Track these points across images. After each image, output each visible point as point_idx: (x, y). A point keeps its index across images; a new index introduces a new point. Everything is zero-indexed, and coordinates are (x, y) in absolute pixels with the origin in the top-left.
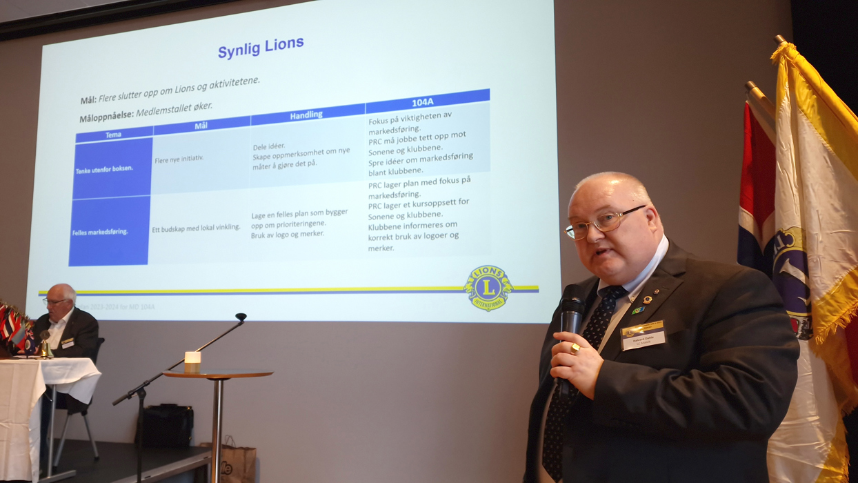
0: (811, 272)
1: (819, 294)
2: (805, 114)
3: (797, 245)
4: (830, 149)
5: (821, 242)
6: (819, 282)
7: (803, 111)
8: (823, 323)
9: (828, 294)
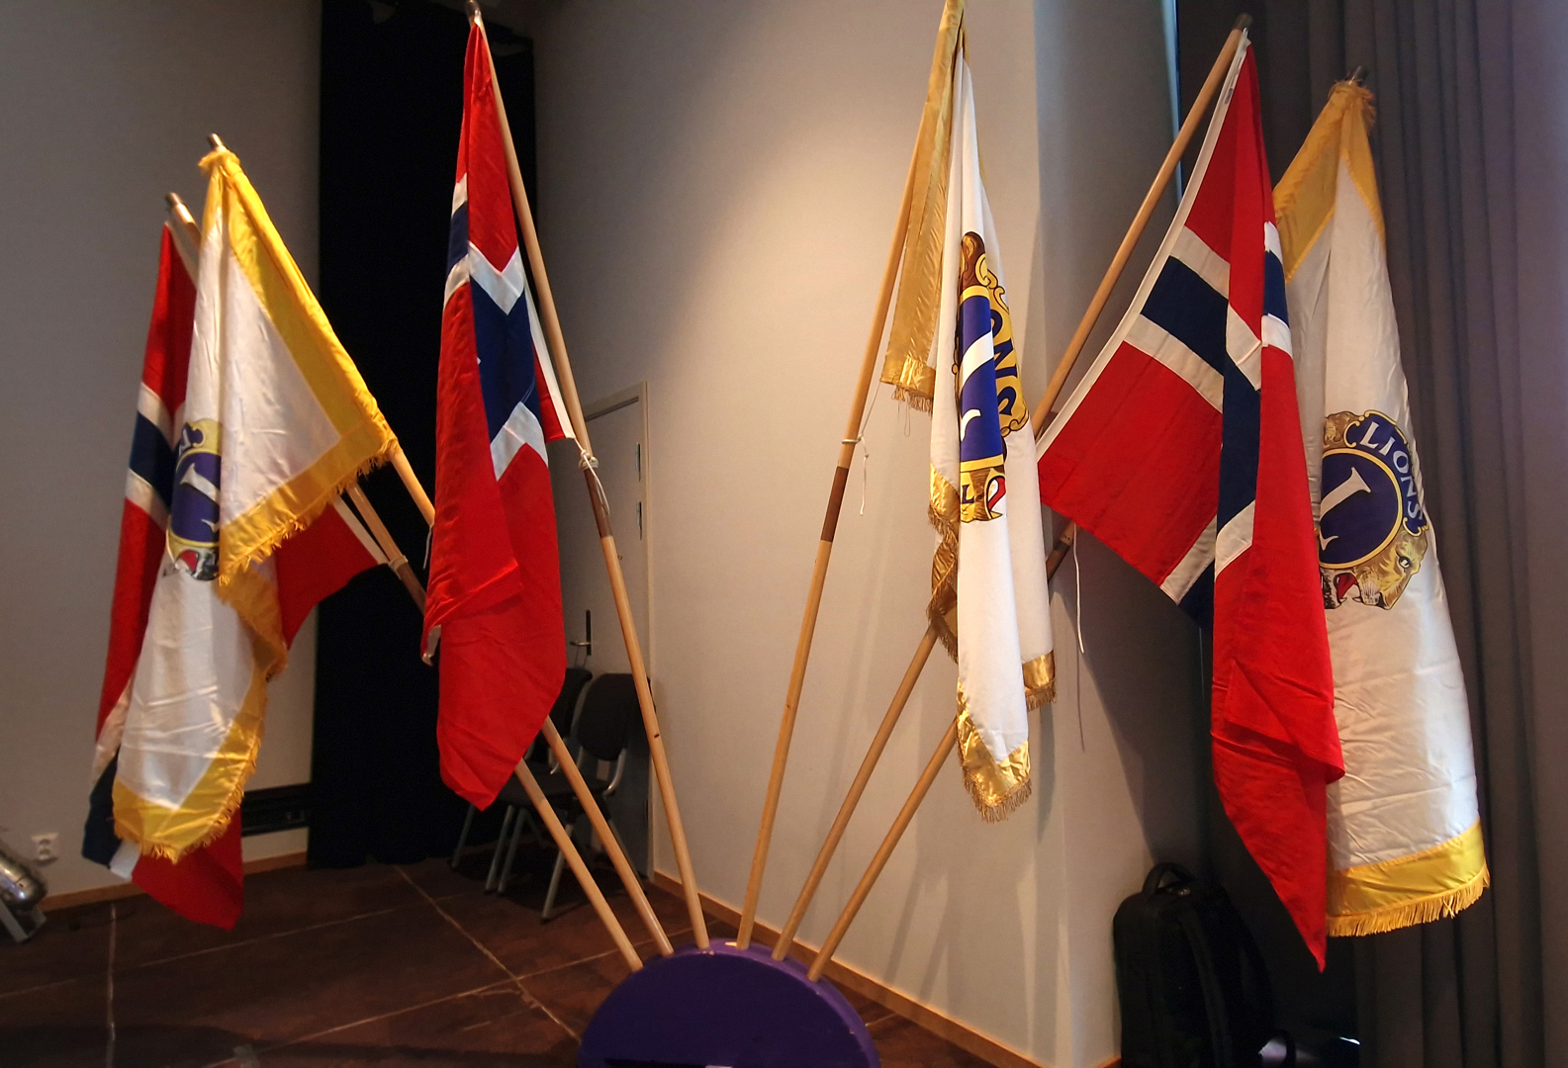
0: (223, 486)
1: (229, 516)
2: (238, 260)
3: (208, 446)
4: (269, 316)
5: (242, 444)
6: (232, 499)
7: (235, 254)
8: (232, 557)
9: (244, 516)
